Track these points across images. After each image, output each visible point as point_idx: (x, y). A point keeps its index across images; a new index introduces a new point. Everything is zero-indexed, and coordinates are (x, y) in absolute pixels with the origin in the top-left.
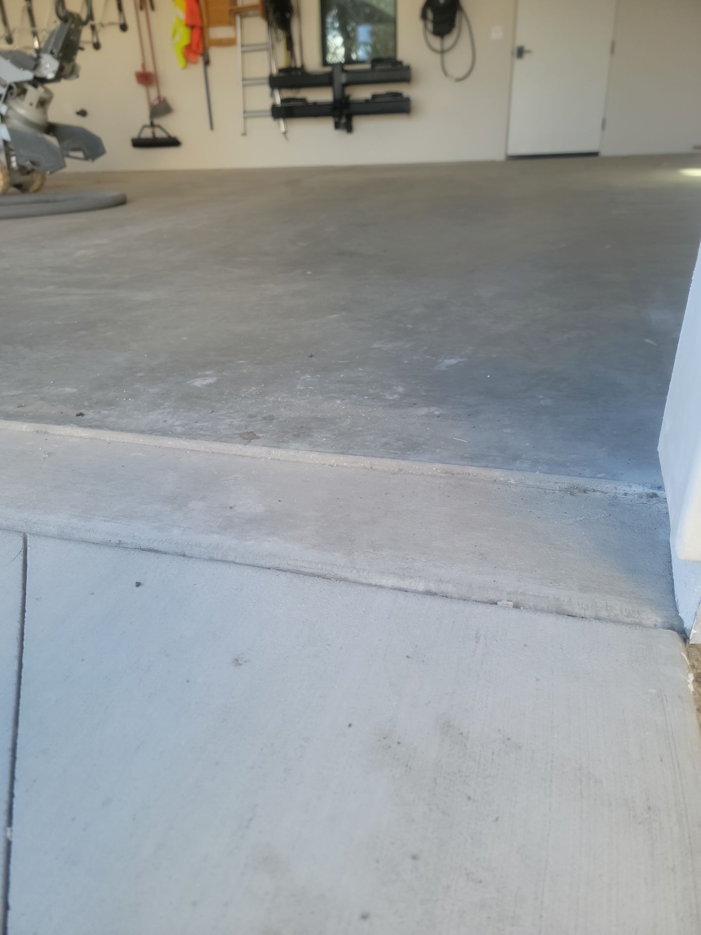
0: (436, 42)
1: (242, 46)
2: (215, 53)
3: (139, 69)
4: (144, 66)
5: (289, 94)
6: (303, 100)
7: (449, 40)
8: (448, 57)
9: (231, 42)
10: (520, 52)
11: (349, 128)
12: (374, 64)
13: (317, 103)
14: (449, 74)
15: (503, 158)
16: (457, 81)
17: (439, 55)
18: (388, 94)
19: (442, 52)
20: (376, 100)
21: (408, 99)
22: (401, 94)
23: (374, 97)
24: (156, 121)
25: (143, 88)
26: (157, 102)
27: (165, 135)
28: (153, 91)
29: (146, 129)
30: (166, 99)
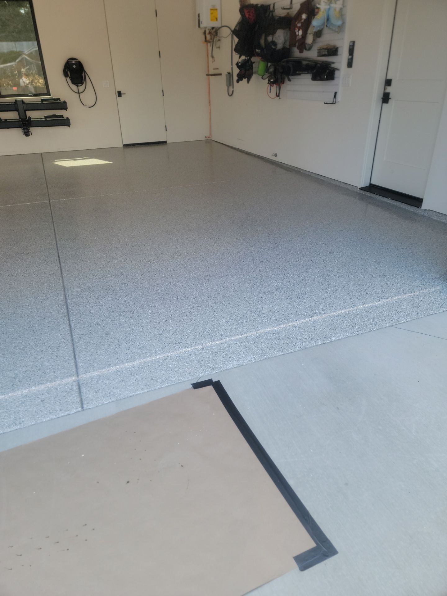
0: (74, 87)
7: (81, 88)
8: (82, 96)
10: (120, 94)
12: (43, 100)
13: (8, 121)
14: (85, 105)
15: (122, 146)
16: (89, 107)
17: (78, 94)
18: (54, 116)
19: (79, 93)
20: (47, 119)
21: (68, 119)
22: (62, 116)
23: (46, 117)
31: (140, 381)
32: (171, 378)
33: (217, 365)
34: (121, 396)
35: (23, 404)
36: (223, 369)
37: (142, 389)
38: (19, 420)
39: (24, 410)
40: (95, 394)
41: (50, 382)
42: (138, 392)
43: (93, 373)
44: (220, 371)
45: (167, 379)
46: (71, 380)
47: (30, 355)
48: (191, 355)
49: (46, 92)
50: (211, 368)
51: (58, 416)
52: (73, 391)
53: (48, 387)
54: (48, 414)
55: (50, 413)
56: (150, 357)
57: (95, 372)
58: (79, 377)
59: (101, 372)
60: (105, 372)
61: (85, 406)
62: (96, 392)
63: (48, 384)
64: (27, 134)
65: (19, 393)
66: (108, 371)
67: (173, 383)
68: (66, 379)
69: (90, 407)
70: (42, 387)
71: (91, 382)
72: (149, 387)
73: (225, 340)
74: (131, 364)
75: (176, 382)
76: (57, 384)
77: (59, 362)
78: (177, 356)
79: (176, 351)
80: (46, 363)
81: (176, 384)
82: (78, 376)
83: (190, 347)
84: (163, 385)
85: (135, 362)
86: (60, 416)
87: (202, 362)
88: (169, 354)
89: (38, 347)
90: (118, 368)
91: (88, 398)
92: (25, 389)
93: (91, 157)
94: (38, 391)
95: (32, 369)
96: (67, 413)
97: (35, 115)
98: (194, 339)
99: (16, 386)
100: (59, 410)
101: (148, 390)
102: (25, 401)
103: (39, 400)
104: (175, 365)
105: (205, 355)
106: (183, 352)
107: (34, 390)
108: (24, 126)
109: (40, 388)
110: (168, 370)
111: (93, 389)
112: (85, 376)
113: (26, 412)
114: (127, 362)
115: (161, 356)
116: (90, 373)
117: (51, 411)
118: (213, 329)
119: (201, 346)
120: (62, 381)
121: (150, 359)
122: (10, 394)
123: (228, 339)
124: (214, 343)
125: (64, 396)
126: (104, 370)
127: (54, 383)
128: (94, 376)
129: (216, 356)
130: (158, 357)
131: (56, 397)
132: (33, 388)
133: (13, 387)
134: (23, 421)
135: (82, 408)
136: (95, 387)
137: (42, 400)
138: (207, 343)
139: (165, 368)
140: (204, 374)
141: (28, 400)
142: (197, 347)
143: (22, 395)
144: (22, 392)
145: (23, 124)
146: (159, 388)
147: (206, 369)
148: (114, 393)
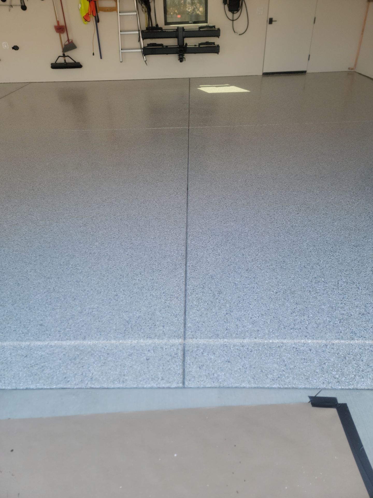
3: (56, 24)
4: (58, 22)
7: (236, 15)
8: (236, 23)
9: (113, 10)
10: (271, 21)
12: (200, 28)
13: (168, 47)
14: (236, 32)
15: (261, 74)
16: (240, 35)
17: (231, 22)
18: (207, 43)
19: (233, 20)
20: (201, 46)
21: (218, 46)
22: (214, 43)
23: (200, 44)
24: (66, 54)
25: (58, 35)
26: (67, 43)
27: (72, 61)
28: (64, 36)
29: (60, 58)
30: (73, 41)
31: (248, 369)
32: (284, 377)
33: (344, 378)
34: (225, 384)
35: (130, 357)
36: (352, 386)
37: (249, 382)
38: (123, 377)
39: (130, 365)
40: (198, 369)
41: (158, 339)
42: (243, 385)
43: (200, 340)
44: (347, 388)
45: (279, 377)
46: (178, 342)
47: (145, 298)
48: (310, 350)
49: (204, 19)
50: (336, 380)
51: (158, 386)
52: (177, 356)
53: (155, 343)
54: (150, 379)
55: (153, 379)
56: (263, 338)
57: (202, 340)
58: (186, 341)
59: (208, 341)
60: (212, 343)
61: (186, 383)
62: (200, 368)
63: (156, 340)
64: (181, 59)
65: (129, 342)
66: (215, 342)
67: (286, 386)
68: (173, 340)
69: (191, 387)
70: (150, 341)
71: (196, 351)
72: (257, 382)
73: (357, 341)
74: (240, 341)
75: (290, 386)
76: (164, 343)
77: (170, 315)
78: (293, 346)
79: (293, 339)
80: (158, 313)
81: (289, 388)
82: (185, 339)
83: (311, 339)
84: (274, 384)
85: (245, 340)
86: (161, 386)
87: (325, 367)
88: (285, 341)
89: (154, 291)
90: (225, 342)
91: (191, 373)
92: (135, 340)
93: (231, 84)
94: (146, 345)
95: (144, 316)
96: (168, 385)
97: (191, 42)
98: (317, 328)
99: (127, 333)
100: (160, 378)
101: (256, 386)
102: (132, 353)
103: (145, 358)
104: (290, 359)
105: (329, 357)
106: (301, 343)
107: (142, 342)
108: (180, 52)
109: (148, 342)
110: (281, 363)
111: (197, 362)
112: (191, 342)
113: (131, 368)
114: (236, 338)
115: (274, 341)
116: (196, 340)
117: (153, 377)
118: (342, 321)
119: (324, 342)
120: (169, 341)
121: (262, 341)
122: (121, 341)
123: (361, 341)
124: (342, 341)
125: (168, 361)
126: (211, 340)
127: (161, 341)
128: (200, 344)
129: (344, 362)
130: (271, 341)
131: (160, 359)
132: (142, 341)
133: (125, 333)
134: (126, 380)
135: (184, 383)
136: (200, 360)
137: (148, 358)
138: (332, 339)
139: (278, 360)
140: (326, 386)
141: (135, 354)
142: (320, 341)
143: (131, 344)
144: (132, 342)
145: (180, 50)
146: (268, 388)
147: (329, 378)
148: (218, 375)
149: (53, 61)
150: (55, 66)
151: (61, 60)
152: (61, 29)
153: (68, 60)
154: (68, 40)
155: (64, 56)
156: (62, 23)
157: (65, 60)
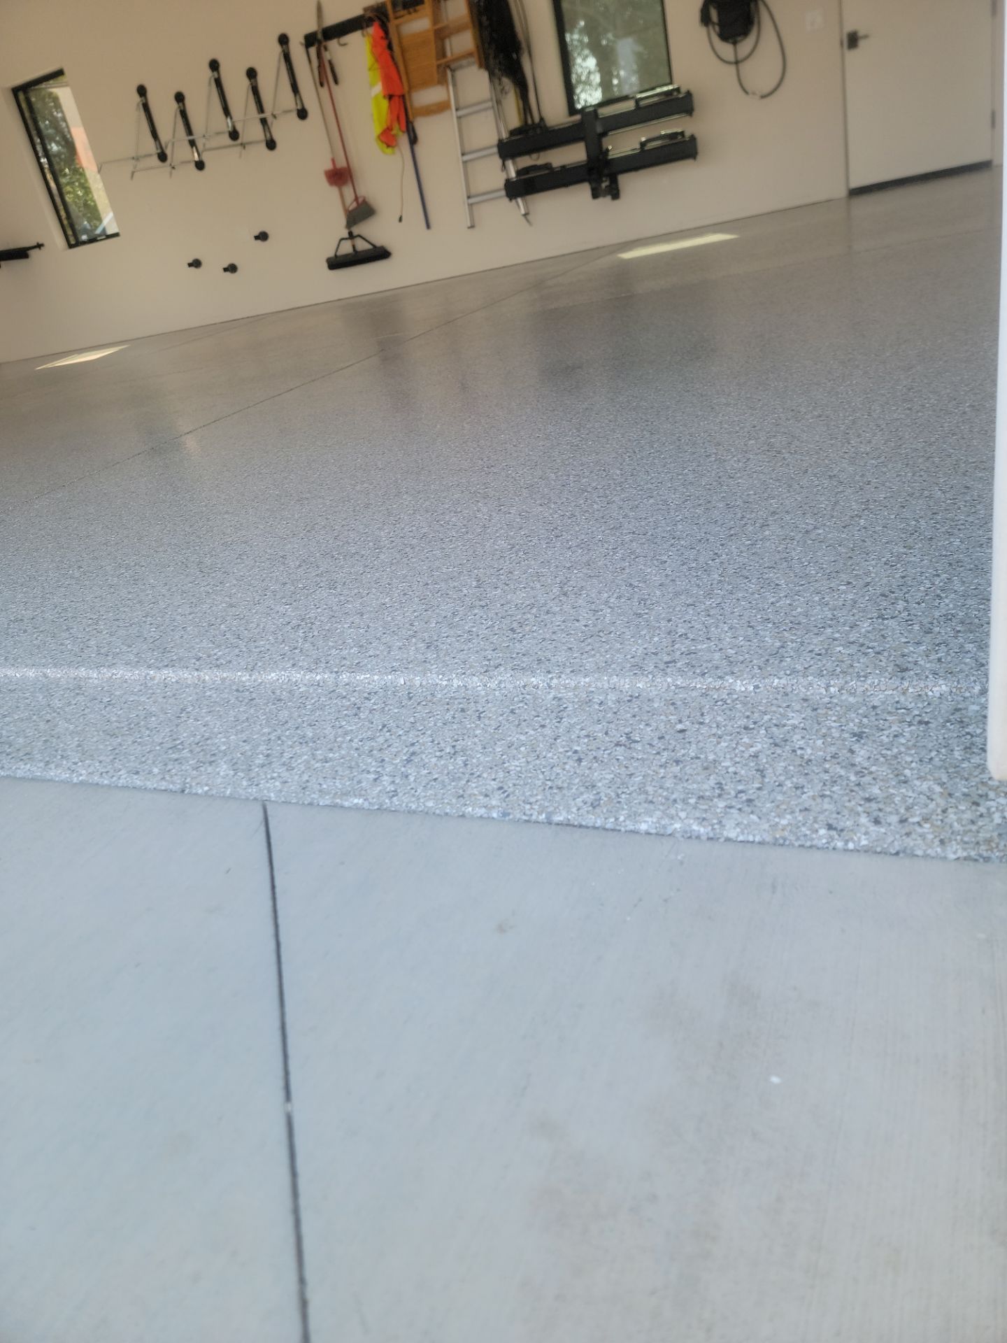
0: (726, 49)
1: (457, 110)
2: (423, 126)
3: (329, 166)
4: (333, 161)
5: (526, 161)
6: (547, 166)
8: (746, 67)
9: (442, 107)
10: (853, 40)
11: (615, 193)
12: (639, 101)
13: (565, 168)
14: (749, 91)
16: (763, 97)
19: (737, 63)
20: (646, 148)
21: (693, 138)
22: (681, 134)
23: (643, 145)
24: (356, 231)
25: (334, 191)
26: (355, 205)
27: (368, 247)
28: (348, 192)
29: (343, 241)
30: (367, 200)
108: (593, 176)
145: (593, 171)
149: (331, 254)
150: (336, 263)
151: (346, 248)
152: (340, 176)
153: (362, 246)
154: (356, 199)
155: (351, 236)
156: (341, 163)
157: (354, 247)
